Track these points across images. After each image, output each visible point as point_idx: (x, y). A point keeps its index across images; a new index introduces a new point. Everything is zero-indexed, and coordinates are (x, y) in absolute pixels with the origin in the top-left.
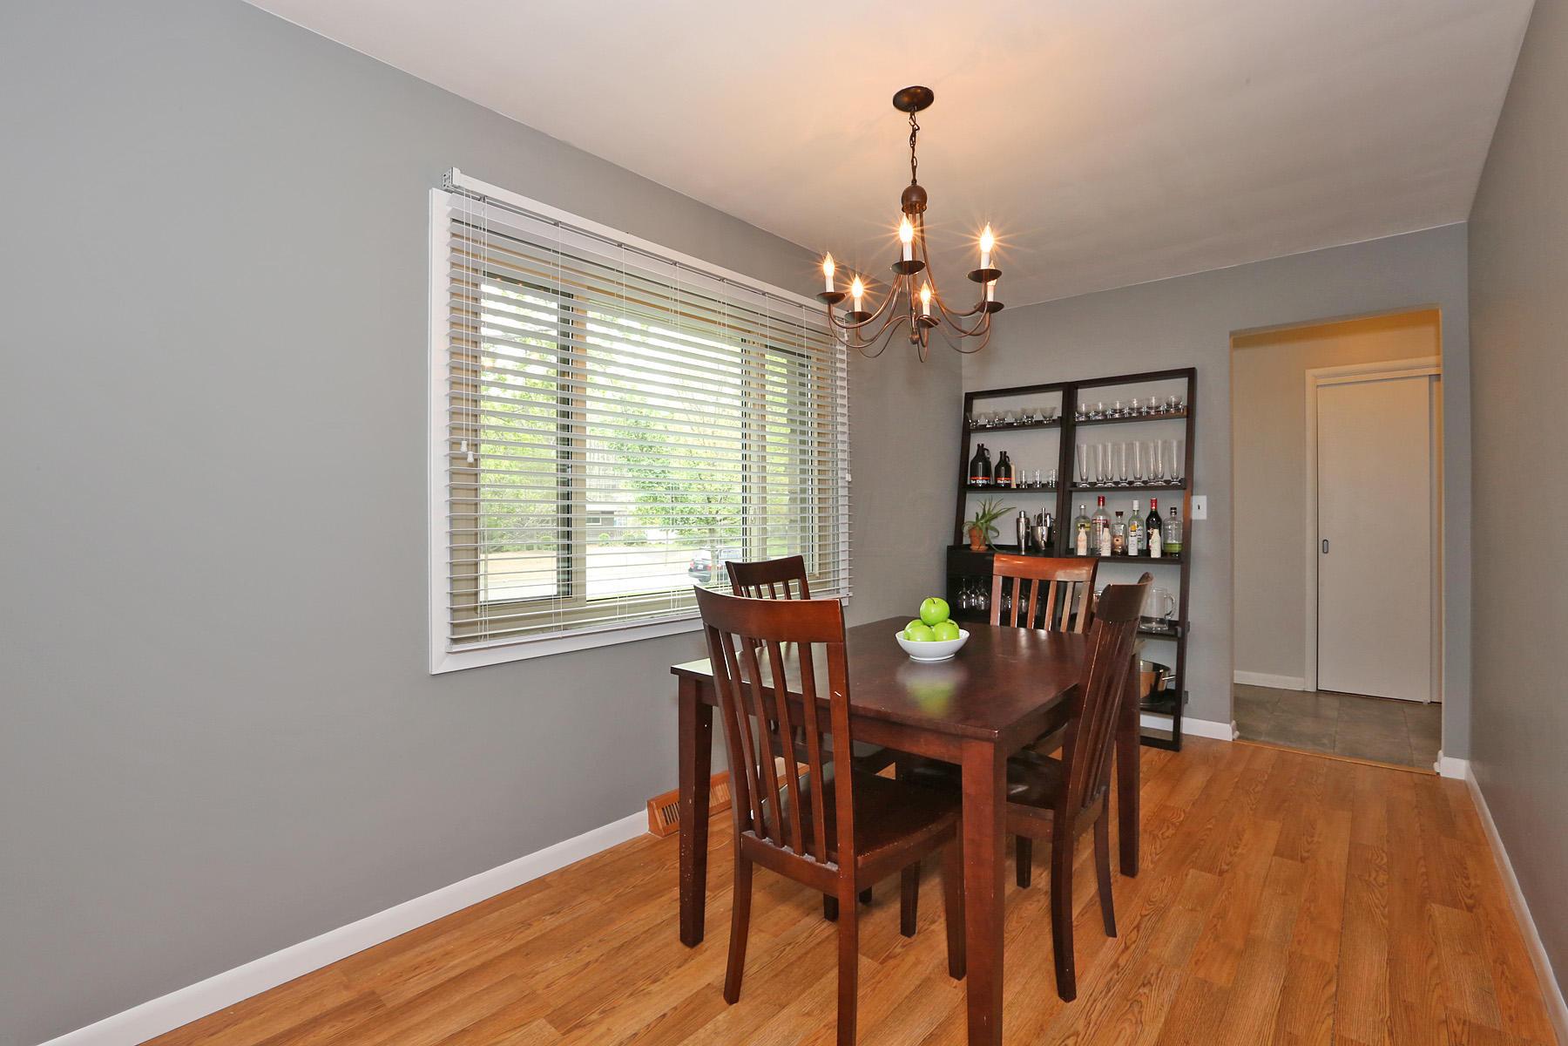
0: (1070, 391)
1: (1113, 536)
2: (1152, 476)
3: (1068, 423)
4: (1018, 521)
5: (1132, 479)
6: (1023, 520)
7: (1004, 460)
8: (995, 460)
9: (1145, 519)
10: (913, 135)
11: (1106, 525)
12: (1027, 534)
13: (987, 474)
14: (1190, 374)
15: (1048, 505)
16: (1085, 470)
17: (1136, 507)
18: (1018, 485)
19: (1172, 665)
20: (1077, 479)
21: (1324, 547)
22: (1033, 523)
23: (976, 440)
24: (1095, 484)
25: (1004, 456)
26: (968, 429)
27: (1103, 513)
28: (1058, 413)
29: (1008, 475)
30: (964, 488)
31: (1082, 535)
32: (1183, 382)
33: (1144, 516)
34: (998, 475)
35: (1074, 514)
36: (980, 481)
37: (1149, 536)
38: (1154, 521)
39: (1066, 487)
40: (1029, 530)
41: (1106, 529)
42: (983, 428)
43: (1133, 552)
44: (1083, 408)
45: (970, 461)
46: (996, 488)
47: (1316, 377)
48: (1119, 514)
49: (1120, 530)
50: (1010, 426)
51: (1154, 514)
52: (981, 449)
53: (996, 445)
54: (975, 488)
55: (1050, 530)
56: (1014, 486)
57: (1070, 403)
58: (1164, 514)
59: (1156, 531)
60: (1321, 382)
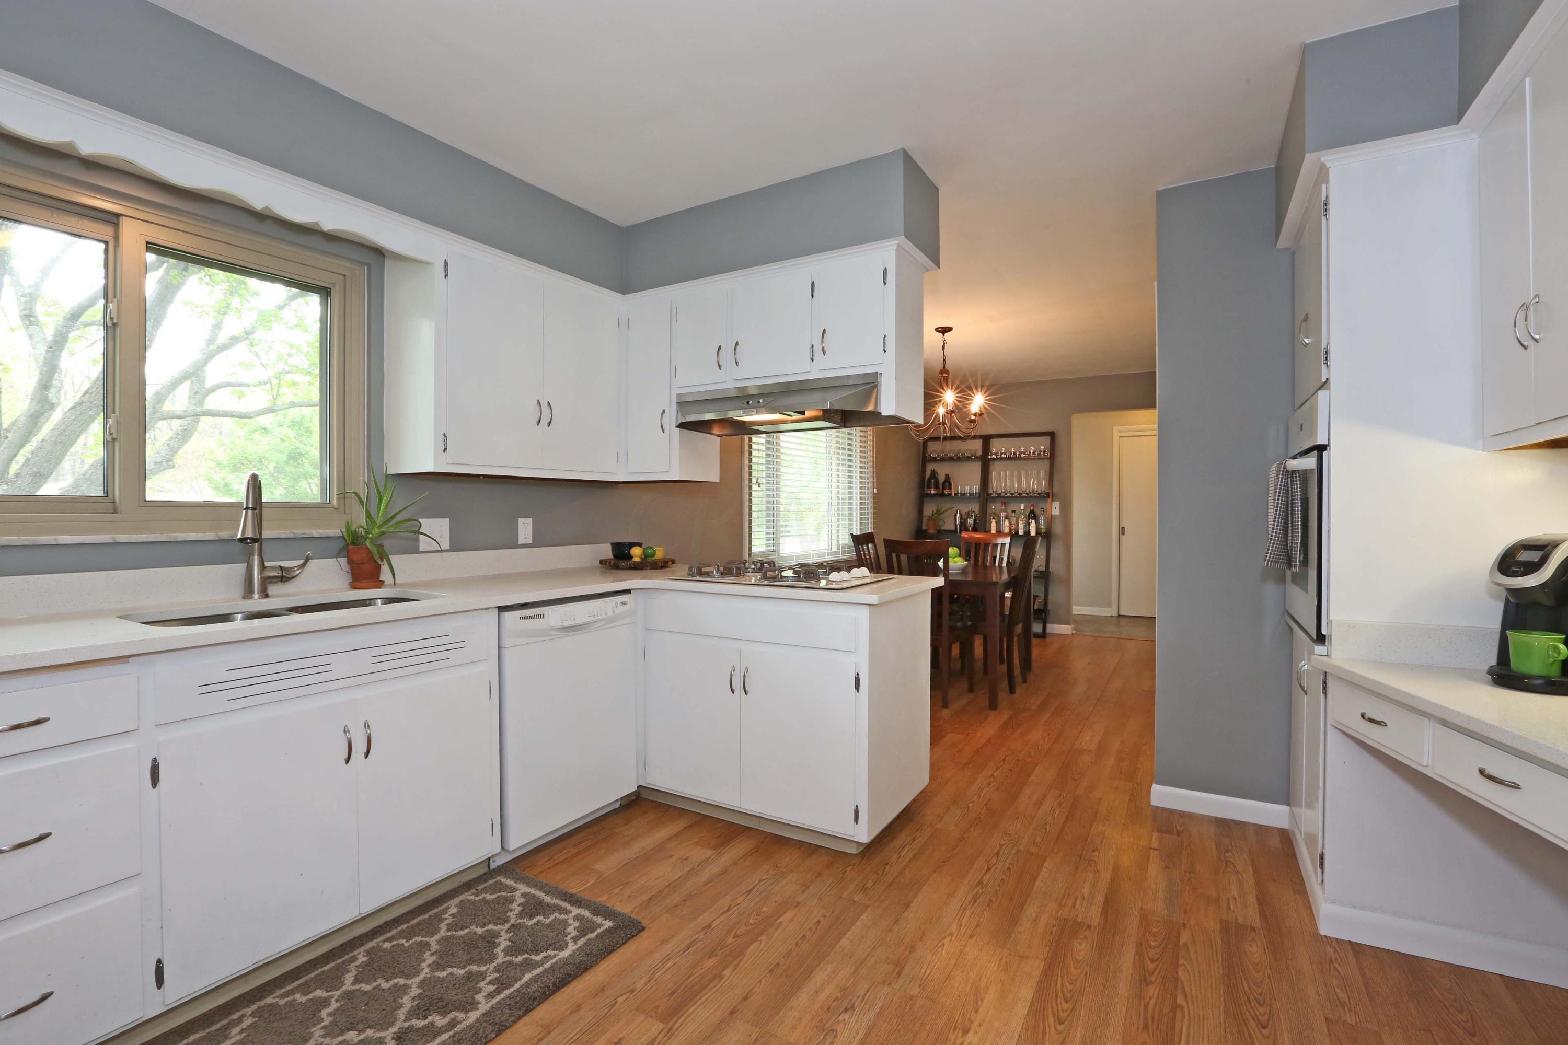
0: (986, 440)
1: (1010, 524)
2: (1031, 491)
3: (985, 461)
4: (956, 516)
5: (1021, 492)
6: (958, 515)
7: (948, 479)
8: (942, 478)
9: (1027, 515)
10: (944, 345)
11: (1007, 518)
12: (961, 523)
13: (937, 487)
14: (1052, 435)
15: (974, 507)
16: (996, 485)
17: (1022, 508)
18: (955, 494)
19: (1042, 596)
20: (991, 492)
21: (1122, 531)
22: (964, 516)
23: (930, 467)
24: (1000, 494)
25: (947, 477)
26: (925, 459)
27: (1005, 511)
28: (980, 453)
29: (950, 488)
30: (923, 497)
31: (994, 523)
32: (1047, 439)
33: (1027, 513)
34: (944, 488)
35: (989, 511)
36: (933, 492)
37: (1029, 524)
38: (1033, 515)
39: (985, 496)
40: (963, 521)
41: (1007, 520)
42: (934, 460)
43: (1021, 532)
44: (994, 451)
45: (926, 480)
46: (943, 495)
47: (1120, 432)
48: (1014, 511)
49: (1014, 520)
50: (951, 459)
51: (1032, 512)
52: (934, 473)
53: (942, 470)
54: (929, 495)
55: (975, 520)
56: (953, 495)
57: (986, 448)
58: (1038, 512)
59: (1033, 521)
60: (1122, 434)
